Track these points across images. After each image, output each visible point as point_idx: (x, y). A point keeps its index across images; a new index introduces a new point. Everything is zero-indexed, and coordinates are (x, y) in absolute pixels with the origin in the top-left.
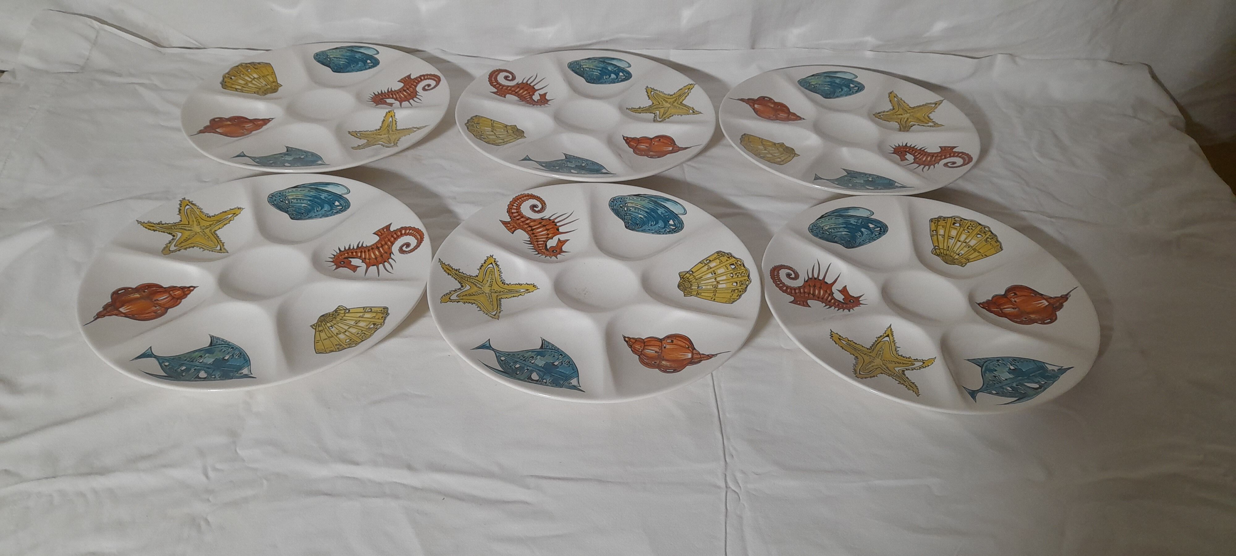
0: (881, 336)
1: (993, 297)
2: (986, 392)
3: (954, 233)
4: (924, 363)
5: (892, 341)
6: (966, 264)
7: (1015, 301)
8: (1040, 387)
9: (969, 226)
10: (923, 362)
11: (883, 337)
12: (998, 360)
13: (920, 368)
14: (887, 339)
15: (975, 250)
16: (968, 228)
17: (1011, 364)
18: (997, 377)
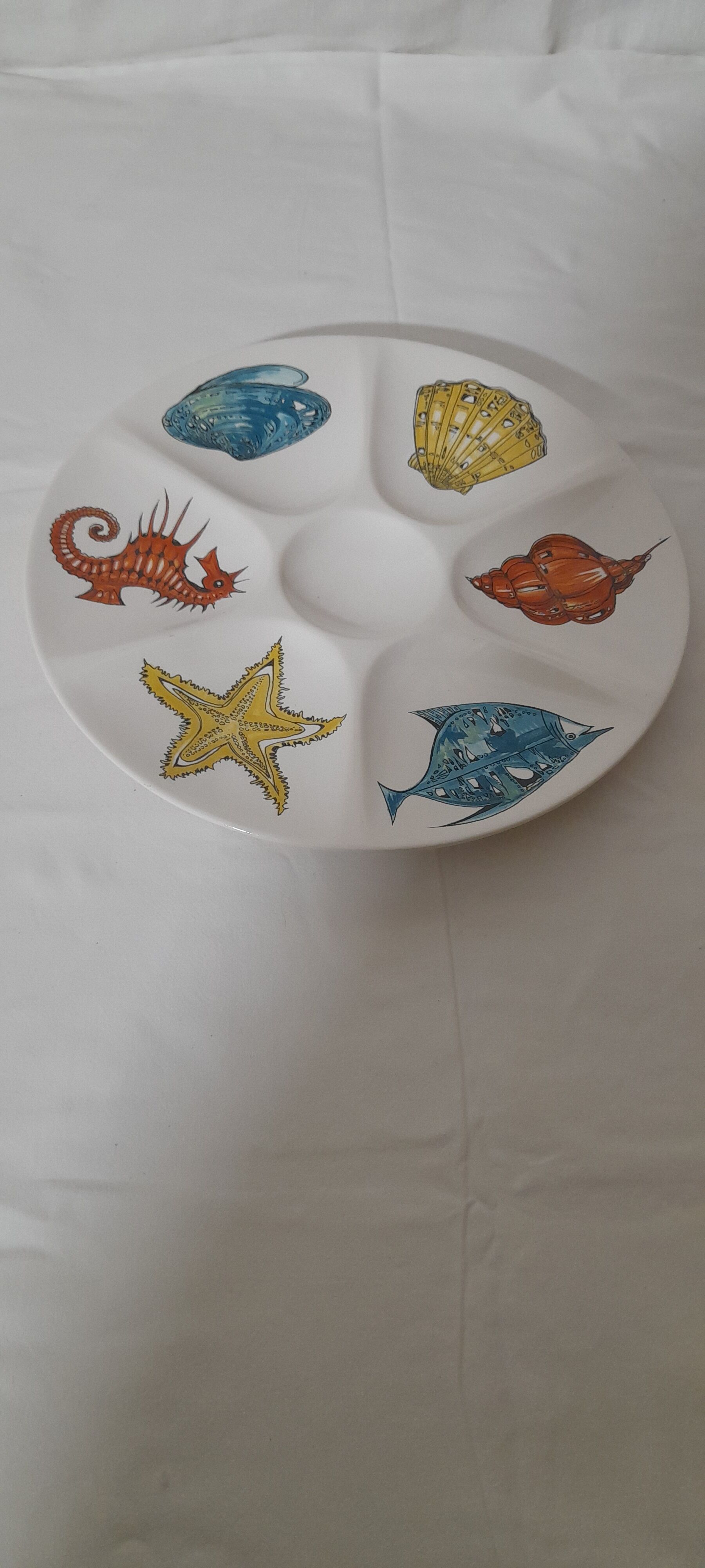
0: (257, 665)
1: (505, 563)
2: (425, 793)
3: (460, 417)
4: (322, 727)
5: (277, 673)
6: (472, 486)
7: (546, 571)
8: (536, 776)
9: (492, 402)
10: (322, 724)
11: (260, 666)
12: (475, 711)
13: (311, 740)
14: (268, 670)
15: (494, 455)
16: (489, 406)
17: (497, 719)
18: (460, 754)
